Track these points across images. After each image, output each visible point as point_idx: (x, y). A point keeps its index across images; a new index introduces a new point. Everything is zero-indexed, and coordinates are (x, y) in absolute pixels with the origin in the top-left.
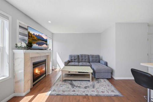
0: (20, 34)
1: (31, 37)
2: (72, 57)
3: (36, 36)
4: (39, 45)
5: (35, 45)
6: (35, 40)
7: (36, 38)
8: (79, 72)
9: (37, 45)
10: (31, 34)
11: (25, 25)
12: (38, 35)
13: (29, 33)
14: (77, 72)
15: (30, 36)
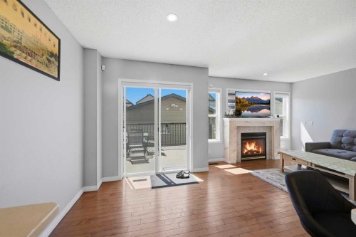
0: (230, 101)
1: (240, 102)
2: (342, 136)
3: (248, 99)
4: (252, 111)
5: (245, 112)
6: (246, 105)
7: (247, 102)
8: (316, 166)
9: (250, 112)
10: (240, 99)
11: (233, 91)
12: (250, 97)
13: (236, 98)
14: (311, 164)
15: (238, 101)
